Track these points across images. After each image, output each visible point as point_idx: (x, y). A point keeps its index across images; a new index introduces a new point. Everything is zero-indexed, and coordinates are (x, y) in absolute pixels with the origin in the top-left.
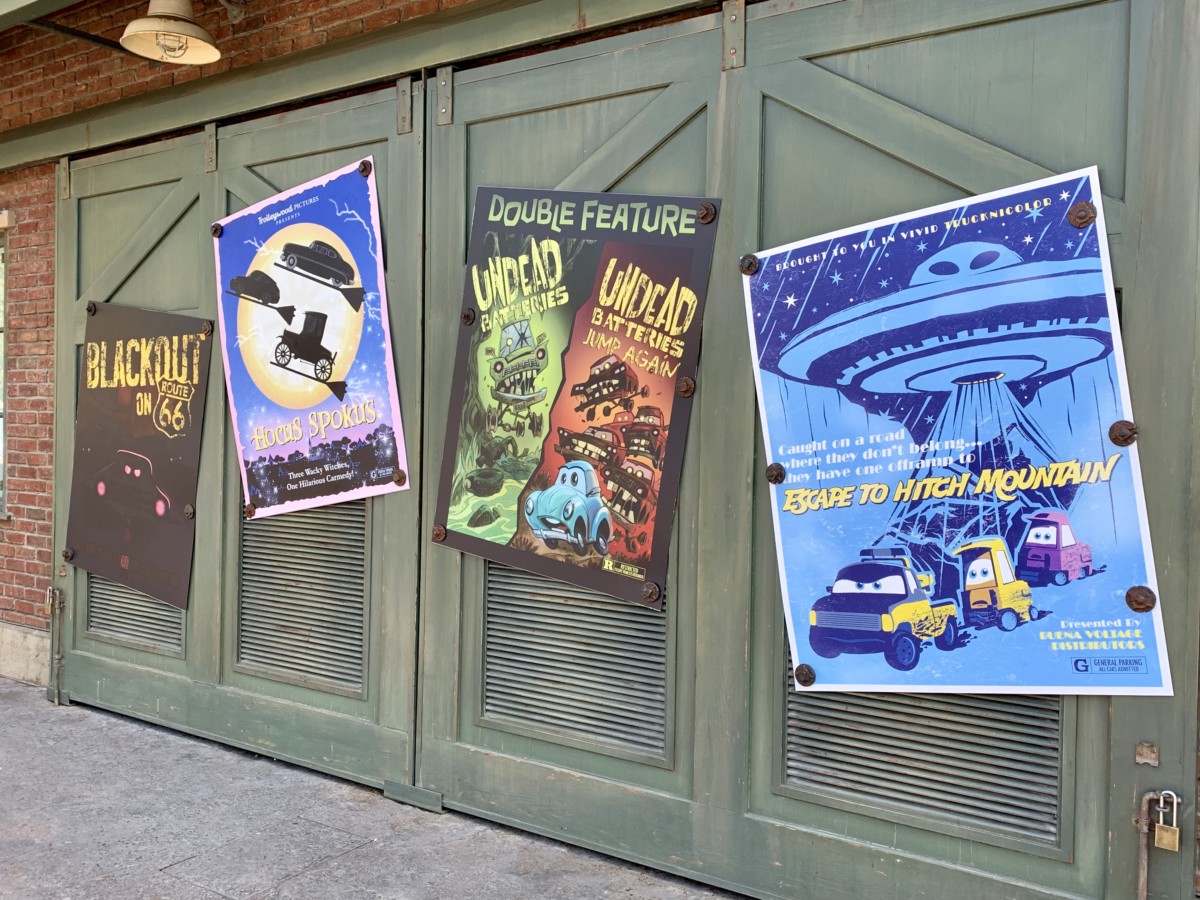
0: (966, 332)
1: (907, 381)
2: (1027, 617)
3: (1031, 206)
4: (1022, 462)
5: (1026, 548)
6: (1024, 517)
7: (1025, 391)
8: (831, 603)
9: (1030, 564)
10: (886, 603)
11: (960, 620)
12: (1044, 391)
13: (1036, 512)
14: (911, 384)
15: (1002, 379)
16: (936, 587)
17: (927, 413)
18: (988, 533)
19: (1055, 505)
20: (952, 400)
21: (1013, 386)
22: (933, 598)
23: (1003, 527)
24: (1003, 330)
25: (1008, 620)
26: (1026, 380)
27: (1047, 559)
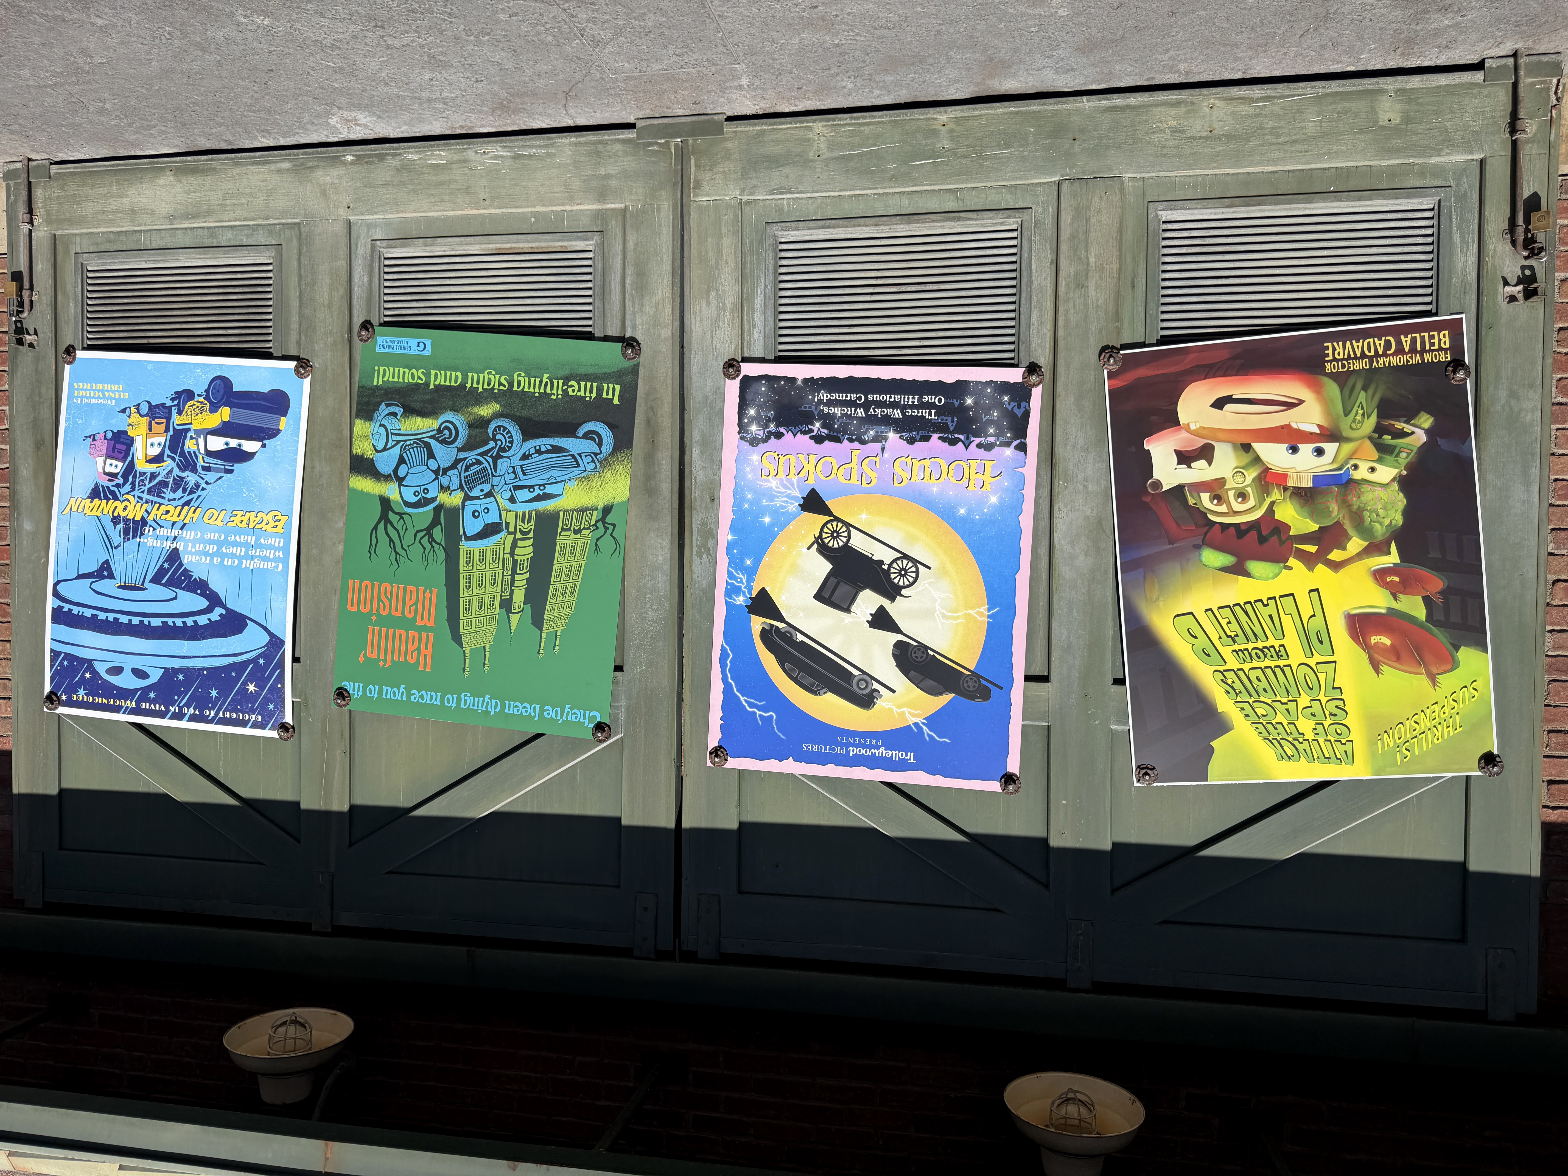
0: (133, 623)
1: (175, 598)
2: (133, 410)
3: (83, 698)
4: (116, 520)
5: (123, 459)
6: (121, 481)
7: (105, 571)
8: (264, 434)
9: (124, 447)
10: (223, 430)
11: (174, 411)
12: (94, 567)
13: (114, 483)
14: (174, 595)
15: (117, 582)
16: (185, 438)
17: (168, 570)
18: (145, 473)
19: (103, 486)
20: (150, 576)
21: (111, 576)
22: (189, 429)
23: (134, 477)
24: (111, 617)
25: (145, 409)
26: (103, 577)
27: (114, 448)
